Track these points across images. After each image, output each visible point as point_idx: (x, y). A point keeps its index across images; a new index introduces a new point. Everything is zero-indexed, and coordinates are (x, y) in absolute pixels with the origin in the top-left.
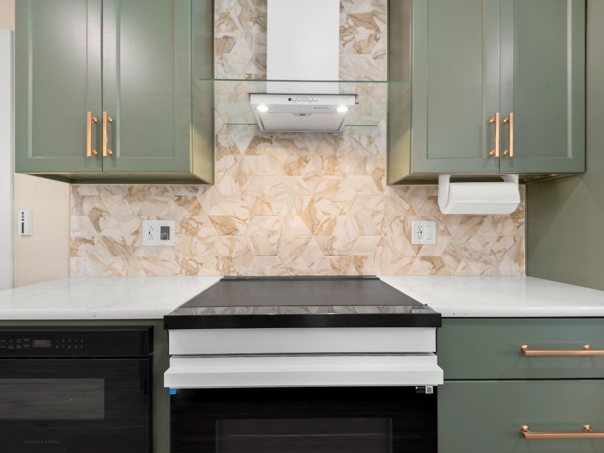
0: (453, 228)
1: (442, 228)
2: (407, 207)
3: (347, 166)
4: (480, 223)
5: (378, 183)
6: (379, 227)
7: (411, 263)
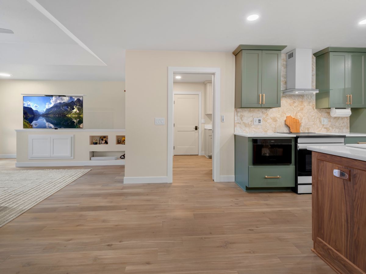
0: (332, 120)
1: (329, 120)
2: (320, 114)
3: (305, 104)
4: (338, 119)
5: (313, 108)
6: (313, 120)
7: (321, 129)
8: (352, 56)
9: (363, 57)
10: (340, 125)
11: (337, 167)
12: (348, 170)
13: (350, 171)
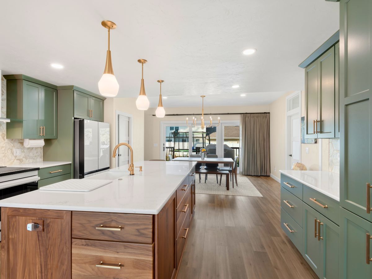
0: (25, 151)
1: (22, 151)
2: (12, 145)
4: (32, 149)
5: (3, 138)
6: (4, 151)
7: (14, 161)
8: (45, 90)
9: (54, 93)
10: (34, 155)
11: (31, 221)
12: (42, 221)
13: (44, 221)
